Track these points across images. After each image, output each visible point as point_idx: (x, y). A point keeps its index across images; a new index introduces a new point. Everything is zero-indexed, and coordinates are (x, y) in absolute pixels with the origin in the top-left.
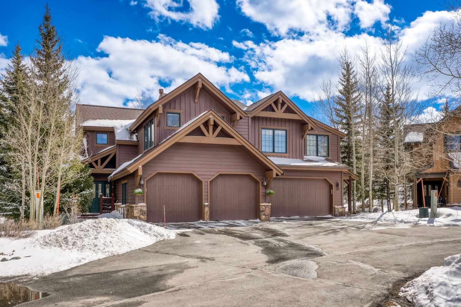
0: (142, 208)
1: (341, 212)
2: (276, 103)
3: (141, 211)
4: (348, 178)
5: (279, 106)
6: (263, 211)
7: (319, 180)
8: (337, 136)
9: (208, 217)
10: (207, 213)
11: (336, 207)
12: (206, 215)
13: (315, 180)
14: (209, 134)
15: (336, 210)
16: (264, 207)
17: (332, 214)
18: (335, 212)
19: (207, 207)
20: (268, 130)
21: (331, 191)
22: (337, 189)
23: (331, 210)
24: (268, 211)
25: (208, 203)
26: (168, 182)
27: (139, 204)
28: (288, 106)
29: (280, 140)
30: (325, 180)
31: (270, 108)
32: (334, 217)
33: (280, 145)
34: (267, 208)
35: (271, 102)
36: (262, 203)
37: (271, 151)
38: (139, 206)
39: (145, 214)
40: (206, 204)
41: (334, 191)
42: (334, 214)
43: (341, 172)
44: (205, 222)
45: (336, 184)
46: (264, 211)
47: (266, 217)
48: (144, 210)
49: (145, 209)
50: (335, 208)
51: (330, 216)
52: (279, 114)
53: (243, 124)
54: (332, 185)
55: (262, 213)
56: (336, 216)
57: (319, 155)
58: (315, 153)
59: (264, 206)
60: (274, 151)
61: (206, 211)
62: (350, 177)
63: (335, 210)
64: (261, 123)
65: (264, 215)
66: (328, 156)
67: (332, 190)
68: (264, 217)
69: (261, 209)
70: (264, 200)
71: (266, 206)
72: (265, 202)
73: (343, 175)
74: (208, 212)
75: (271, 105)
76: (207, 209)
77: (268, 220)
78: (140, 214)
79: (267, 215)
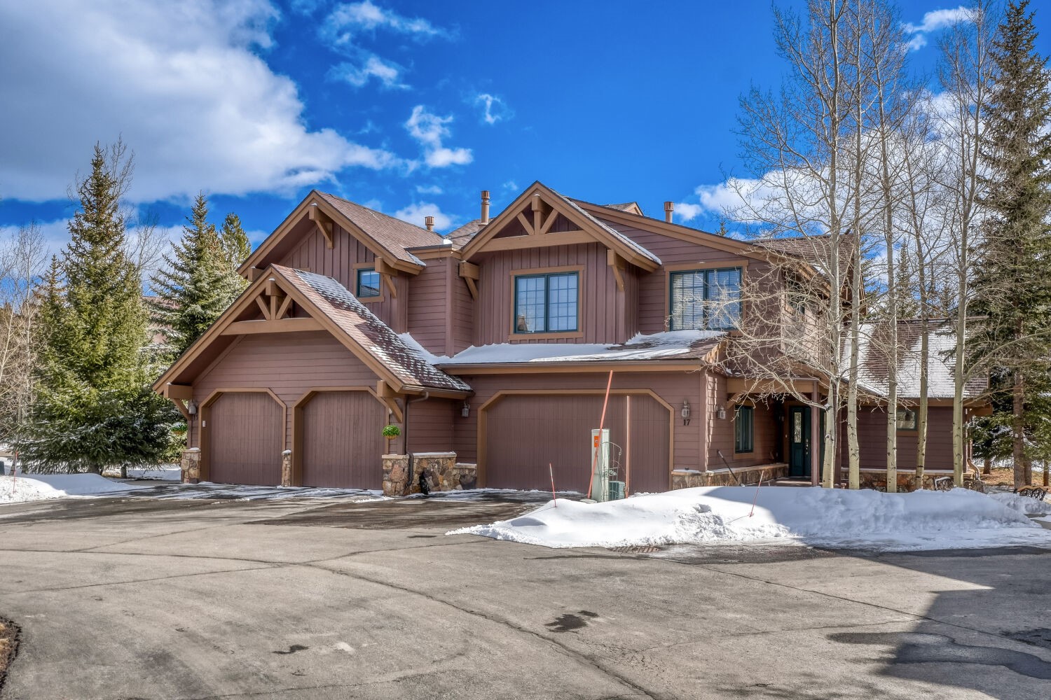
0: (193, 455)
3: (190, 462)
5: (537, 217)
6: (387, 472)
9: (287, 477)
10: (286, 470)
11: (679, 471)
12: (284, 474)
14: (270, 314)
16: (389, 464)
18: (672, 486)
19: (286, 459)
20: (534, 280)
22: (687, 423)
25: (290, 449)
27: (191, 449)
28: (560, 214)
29: (563, 299)
30: (651, 396)
33: (563, 311)
34: (396, 466)
35: (517, 212)
36: (387, 453)
37: (541, 327)
38: (188, 453)
39: (196, 466)
40: (288, 451)
41: (674, 428)
44: (282, 487)
45: (679, 408)
46: (390, 471)
47: (394, 485)
48: (194, 460)
49: (196, 458)
50: (673, 475)
52: (538, 236)
53: (436, 276)
54: (670, 411)
55: (386, 477)
57: (709, 327)
58: (698, 321)
59: (390, 460)
60: (547, 330)
61: (284, 466)
63: (672, 482)
64: (517, 264)
65: (391, 480)
68: (389, 485)
69: (384, 468)
71: (395, 462)
72: (396, 452)
73: (703, 380)
74: (288, 469)
76: (285, 463)
77: (399, 492)
78: (190, 468)
79: (396, 480)
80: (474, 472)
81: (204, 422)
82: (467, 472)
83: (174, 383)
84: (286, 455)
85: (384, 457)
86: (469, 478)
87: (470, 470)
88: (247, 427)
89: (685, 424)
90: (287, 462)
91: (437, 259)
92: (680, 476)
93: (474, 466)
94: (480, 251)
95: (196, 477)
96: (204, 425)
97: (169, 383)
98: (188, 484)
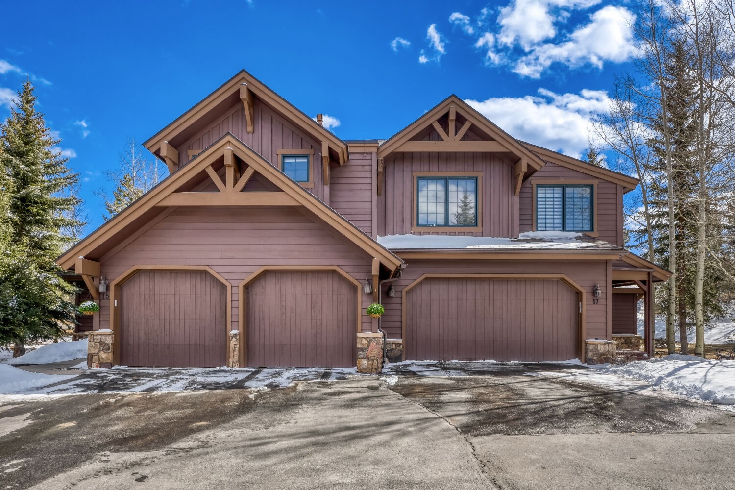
0: (103, 337)
1: (603, 354)
2: (444, 120)
3: (101, 343)
4: (645, 277)
5: (452, 126)
6: (362, 350)
7: (548, 280)
8: (614, 186)
9: (236, 358)
10: (234, 350)
11: (590, 341)
12: (231, 355)
13: (539, 280)
14: (226, 186)
15: (591, 348)
16: (365, 342)
17: (580, 358)
18: (586, 353)
19: (234, 339)
20: (433, 182)
21: (579, 305)
22: (596, 301)
23: (578, 348)
24: (375, 351)
25: (238, 329)
26: (162, 287)
27: (100, 331)
28: (473, 125)
30: (563, 279)
31: (429, 133)
32: (585, 365)
34: (373, 344)
35: (433, 120)
36: (362, 331)
37: (442, 222)
38: (96, 335)
39: (109, 349)
40: (235, 331)
41: (586, 306)
42: (586, 358)
43: (606, 262)
44: (229, 369)
45: (590, 290)
46: (366, 349)
47: (371, 362)
48: (106, 342)
49: (109, 340)
50: (586, 344)
51: (576, 361)
52: (452, 143)
53: (360, 168)
54: (581, 292)
55: (362, 354)
56: (589, 361)
57: (567, 229)
58: (558, 224)
59: (366, 338)
60: (447, 224)
61: (232, 346)
62: (649, 273)
63: (586, 349)
64: (416, 166)
65: (367, 358)
66: (592, 230)
67: (580, 303)
68: (365, 362)
69: (359, 346)
70: (366, 326)
71: (370, 340)
72: (371, 330)
73: (610, 268)
74: (237, 350)
75: (431, 126)
76: (234, 343)
77: (376, 369)
78: (100, 350)
79: (373, 358)
80: (401, 347)
81: (116, 301)
82: (394, 347)
83: (86, 257)
84: (235, 335)
85: (359, 335)
86: (396, 352)
87: (398, 345)
88: (172, 307)
89: (594, 303)
90: (236, 343)
91: (362, 153)
92: (593, 345)
93: (401, 341)
94: (395, 151)
95: (110, 361)
96: (116, 305)
97: (81, 257)
98: (98, 369)
